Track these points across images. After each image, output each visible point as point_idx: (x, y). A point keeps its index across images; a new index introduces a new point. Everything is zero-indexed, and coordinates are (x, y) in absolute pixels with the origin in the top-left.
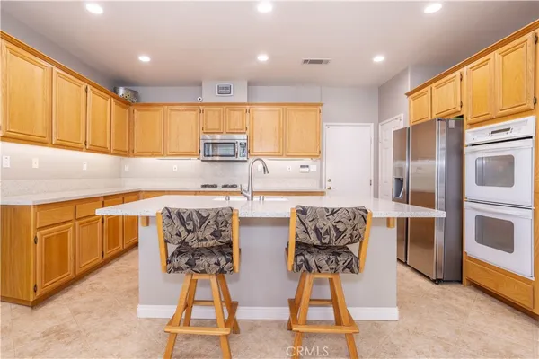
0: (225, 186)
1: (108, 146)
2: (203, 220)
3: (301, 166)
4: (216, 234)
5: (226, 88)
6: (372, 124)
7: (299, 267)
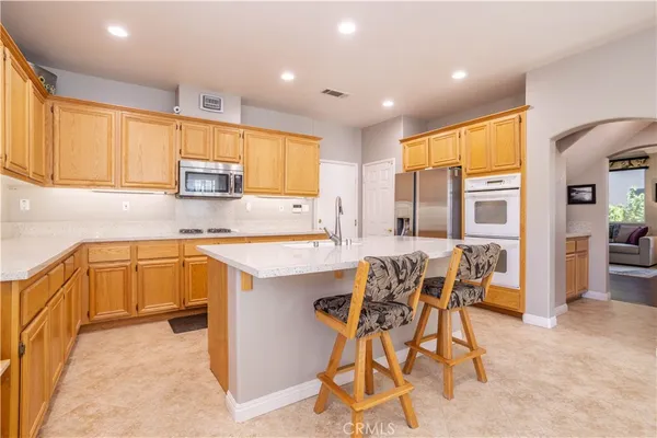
0: (209, 231)
3: (295, 206)
5: (216, 102)
6: (356, 165)
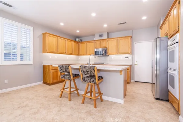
1: (72, 53)
2: (63, 67)
3: (126, 57)
4: (66, 71)
5: (101, 35)
7: (83, 80)
